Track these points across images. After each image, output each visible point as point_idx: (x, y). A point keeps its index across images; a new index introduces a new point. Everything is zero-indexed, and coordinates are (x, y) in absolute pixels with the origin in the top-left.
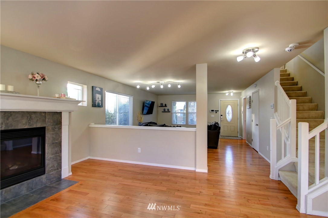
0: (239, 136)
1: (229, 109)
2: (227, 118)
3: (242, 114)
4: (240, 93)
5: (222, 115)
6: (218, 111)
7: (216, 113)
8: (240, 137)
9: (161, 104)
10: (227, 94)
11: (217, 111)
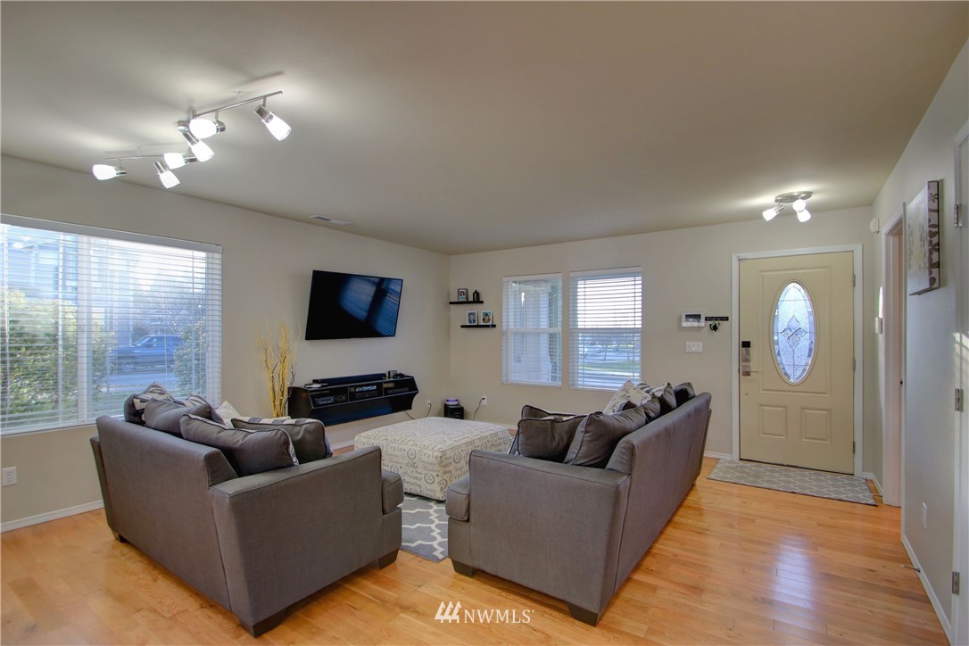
0: (858, 471)
1: (794, 305)
2: (785, 359)
3: (881, 338)
4: (868, 205)
5: (746, 344)
6: (727, 319)
7: (715, 328)
8: (870, 476)
9: (460, 293)
10: (769, 215)
11: (715, 322)
